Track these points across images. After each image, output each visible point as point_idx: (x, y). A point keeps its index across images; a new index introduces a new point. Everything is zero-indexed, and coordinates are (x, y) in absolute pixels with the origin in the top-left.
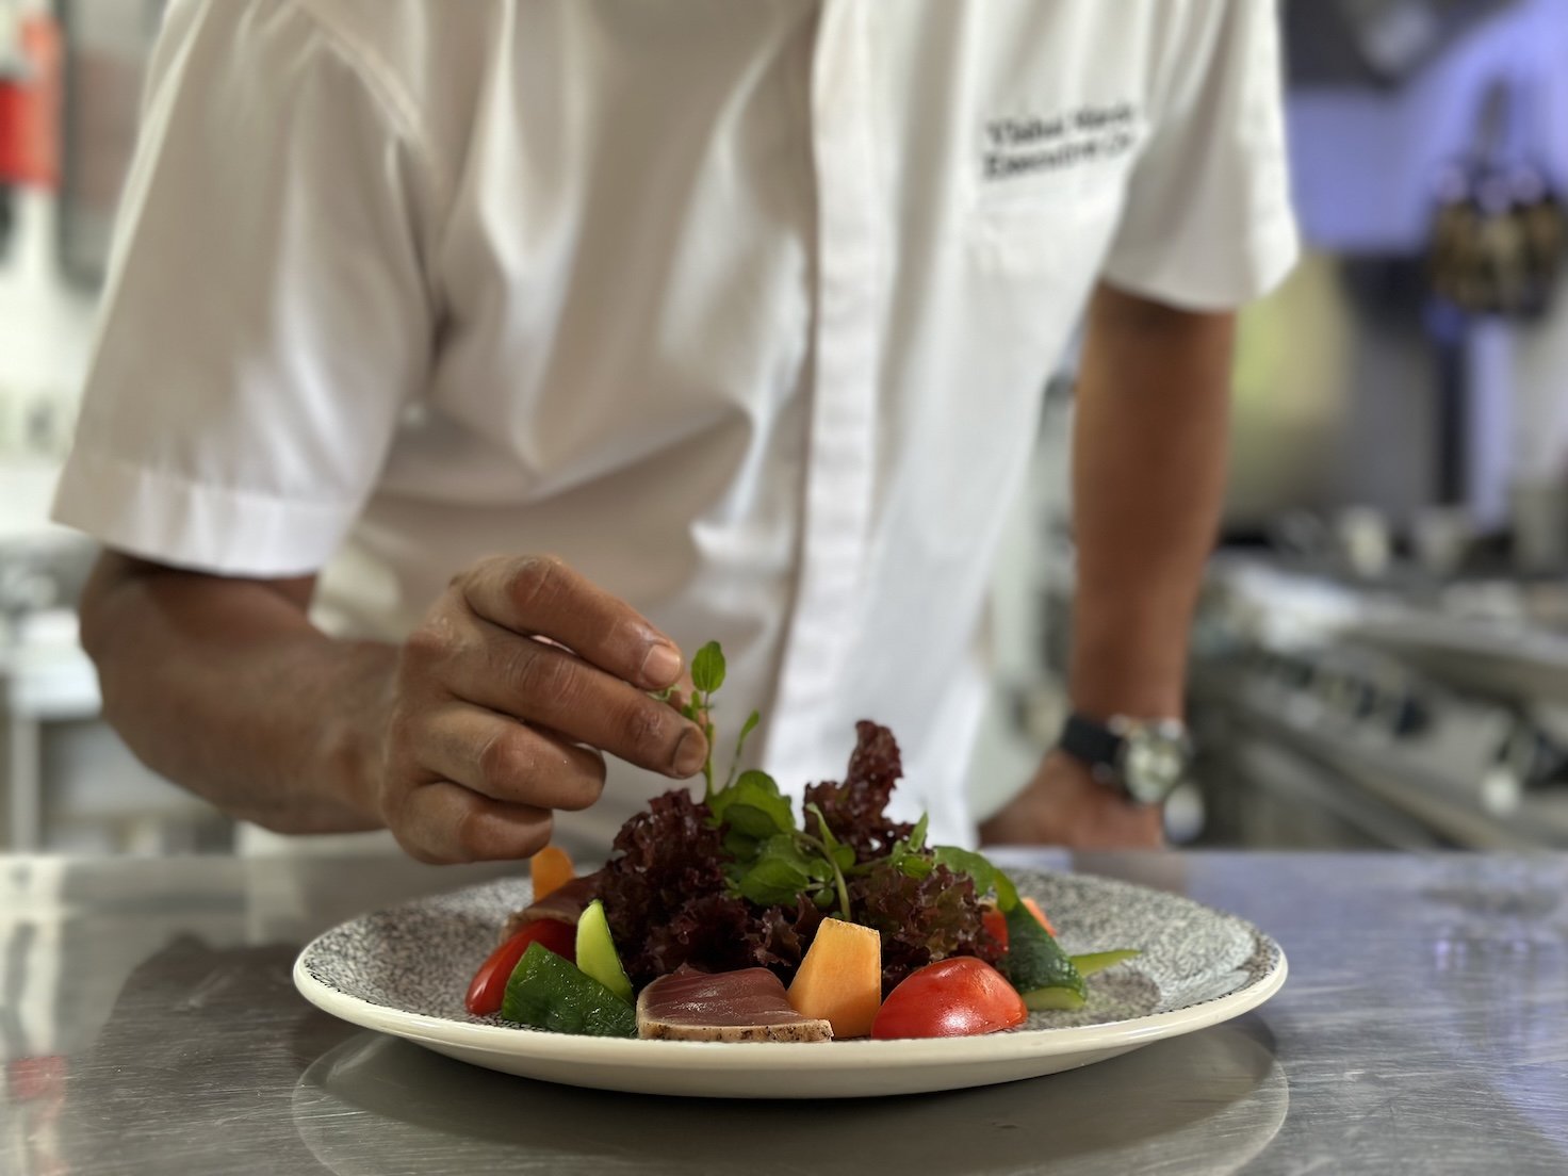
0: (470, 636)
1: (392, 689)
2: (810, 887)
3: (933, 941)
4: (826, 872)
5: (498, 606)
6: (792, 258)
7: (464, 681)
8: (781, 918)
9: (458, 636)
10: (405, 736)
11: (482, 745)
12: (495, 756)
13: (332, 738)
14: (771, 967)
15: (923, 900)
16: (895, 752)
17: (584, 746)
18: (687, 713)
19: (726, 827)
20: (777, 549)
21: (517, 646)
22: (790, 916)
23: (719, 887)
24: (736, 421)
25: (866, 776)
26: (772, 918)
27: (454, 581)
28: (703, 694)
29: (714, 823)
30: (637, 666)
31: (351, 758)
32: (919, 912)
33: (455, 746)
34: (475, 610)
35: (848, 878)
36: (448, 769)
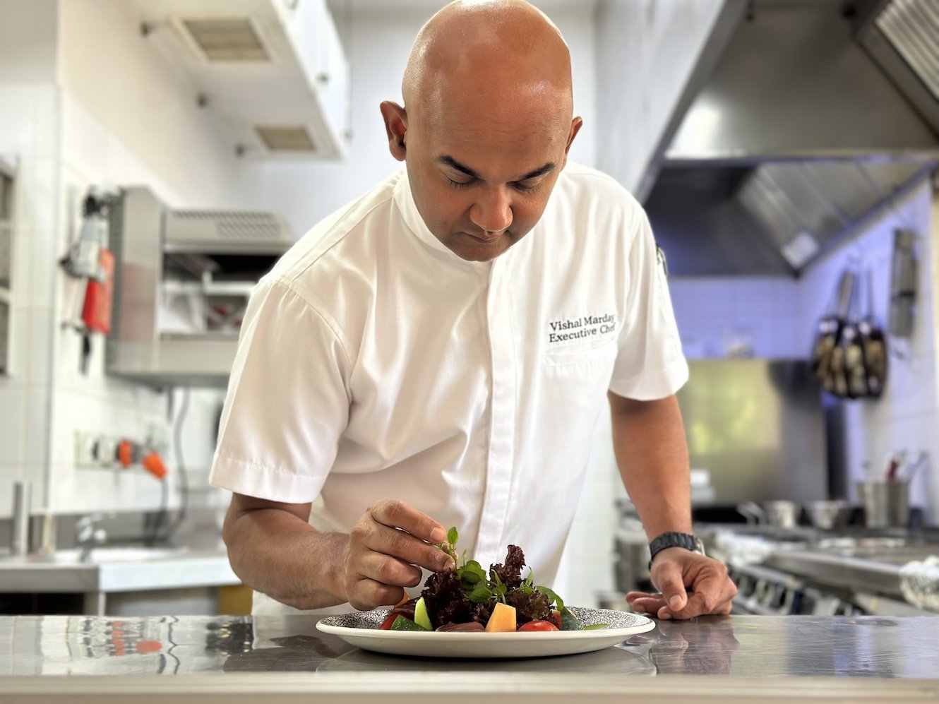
0: (374, 528)
1: (347, 548)
2: (492, 597)
3: (533, 615)
4: (498, 592)
5: (382, 519)
6: (482, 375)
7: (373, 544)
8: (483, 607)
9: (370, 529)
10: (353, 564)
11: (381, 565)
12: (385, 569)
13: (325, 568)
14: (479, 622)
15: (531, 600)
16: (522, 556)
17: (414, 565)
18: (448, 552)
19: (463, 579)
20: (476, 483)
21: (390, 531)
22: (486, 606)
23: (461, 597)
24: (460, 435)
25: (512, 563)
26: (480, 607)
27: (368, 510)
28: (452, 545)
29: (459, 577)
30: (429, 536)
31: (333, 575)
32: (529, 604)
33: (371, 566)
34: (375, 520)
35: (506, 596)
36: (369, 575)
